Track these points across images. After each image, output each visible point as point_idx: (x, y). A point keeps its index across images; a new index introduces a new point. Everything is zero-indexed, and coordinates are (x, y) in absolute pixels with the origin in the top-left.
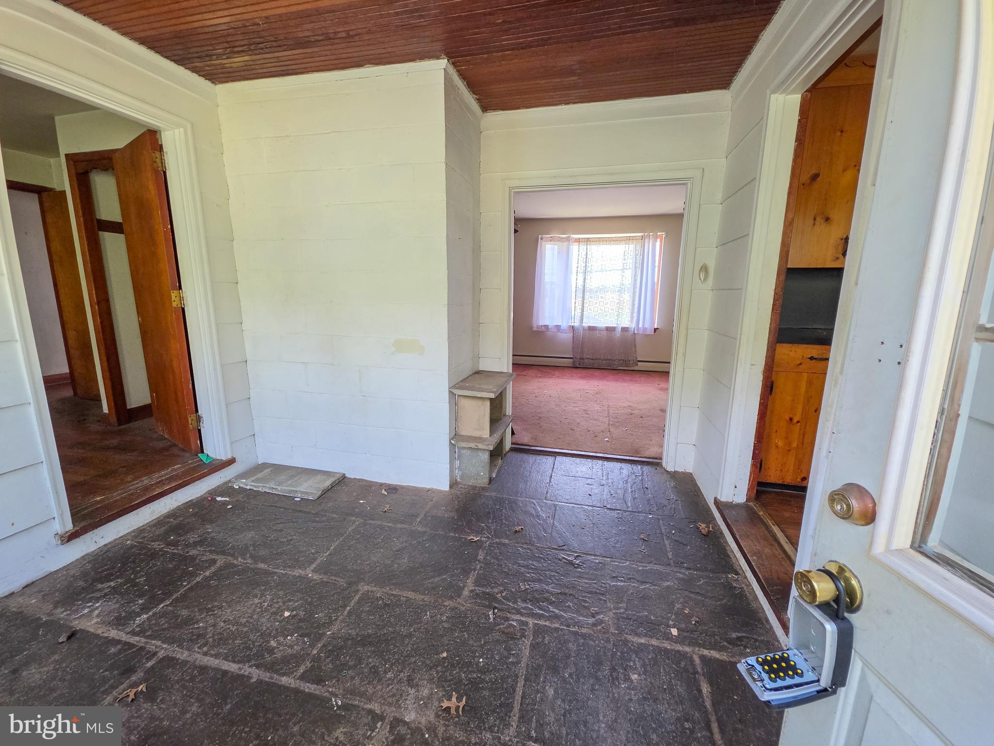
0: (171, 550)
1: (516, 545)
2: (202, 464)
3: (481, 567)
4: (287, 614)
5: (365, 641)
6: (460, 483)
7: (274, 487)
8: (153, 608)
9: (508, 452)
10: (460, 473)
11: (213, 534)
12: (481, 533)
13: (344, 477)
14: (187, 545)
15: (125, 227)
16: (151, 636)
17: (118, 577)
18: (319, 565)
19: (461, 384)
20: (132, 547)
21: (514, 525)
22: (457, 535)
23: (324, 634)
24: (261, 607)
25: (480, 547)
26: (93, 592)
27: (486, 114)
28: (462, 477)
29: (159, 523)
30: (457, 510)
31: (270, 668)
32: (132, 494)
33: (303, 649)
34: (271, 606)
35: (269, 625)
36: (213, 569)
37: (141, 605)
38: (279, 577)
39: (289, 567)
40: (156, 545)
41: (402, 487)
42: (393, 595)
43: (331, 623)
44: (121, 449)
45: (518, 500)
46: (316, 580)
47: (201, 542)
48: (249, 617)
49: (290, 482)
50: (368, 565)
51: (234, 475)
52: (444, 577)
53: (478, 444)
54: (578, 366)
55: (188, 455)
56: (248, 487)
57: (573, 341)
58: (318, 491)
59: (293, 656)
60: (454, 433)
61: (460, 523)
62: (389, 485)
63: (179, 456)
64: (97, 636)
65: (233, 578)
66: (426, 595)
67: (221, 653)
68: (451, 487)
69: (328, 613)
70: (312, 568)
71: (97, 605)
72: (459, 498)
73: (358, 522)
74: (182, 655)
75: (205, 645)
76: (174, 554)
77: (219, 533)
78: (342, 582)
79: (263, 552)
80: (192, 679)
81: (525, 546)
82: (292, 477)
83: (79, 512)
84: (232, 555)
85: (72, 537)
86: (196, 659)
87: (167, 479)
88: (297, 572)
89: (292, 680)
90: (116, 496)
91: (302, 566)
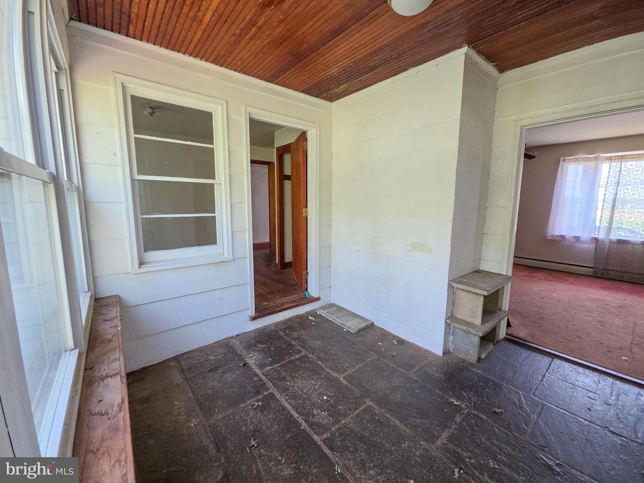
0: (285, 337)
1: (493, 424)
2: (305, 298)
3: (456, 428)
4: (325, 398)
5: (362, 439)
6: (452, 354)
7: (336, 319)
8: (273, 365)
9: (502, 340)
10: (453, 346)
11: (303, 336)
12: (462, 400)
13: (373, 324)
14: (292, 338)
15: (292, 178)
16: (269, 379)
17: (265, 344)
18: (347, 375)
19: (460, 279)
20: (273, 331)
21: (495, 406)
22: (441, 393)
23: (340, 421)
24: (314, 387)
25: (459, 411)
26: (256, 347)
27: (503, 74)
28: (454, 349)
29: (285, 322)
30: (445, 374)
31: (311, 425)
32: (277, 305)
33: (328, 424)
34: (319, 389)
35: (315, 400)
36: (299, 355)
37: (269, 361)
38: (326, 373)
39: (332, 369)
40: (282, 333)
41: (408, 343)
42: (386, 416)
43: (346, 416)
44: (279, 281)
45: (503, 385)
46: (344, 384)
47: (298, 339)
48: (308, 390)
49: (343, 318)
50: (374, 388)
51: (319, 307)
52: (425, 421)
53: (469, 329)
54: (599, 276)
55: (301, 291)
56: (324, 315)
57: (595, 252)
58: (356, 328)
59: (323, 425)
60: (450, 315)
61: (446, 385)
62: (400, 338)
63: (297, 290)
64: (252, 369)
65: (306, 364)
66: (408, 428)
67: (292, 404)
68: (444, 354)
69: (346, 409)
70: (343, 376)
71: (256, 354)
72: (449, 364)
73: (376, 356)
74: (278, 396)
75: (287, 395)
76: (287, 340)
77: (306, 336)
78: (357, 392)
79: (323, 355)
80: (278, 411)
81: (502, 429)
82: (345, 316)
83: (258, 308)
84: (309, 351)
85: (254, 319)
86: (282, 401)
87: (291, 301)
88: (335, 375)
89: (319, 440)
90: (271, 304)
91: (338, 372)
